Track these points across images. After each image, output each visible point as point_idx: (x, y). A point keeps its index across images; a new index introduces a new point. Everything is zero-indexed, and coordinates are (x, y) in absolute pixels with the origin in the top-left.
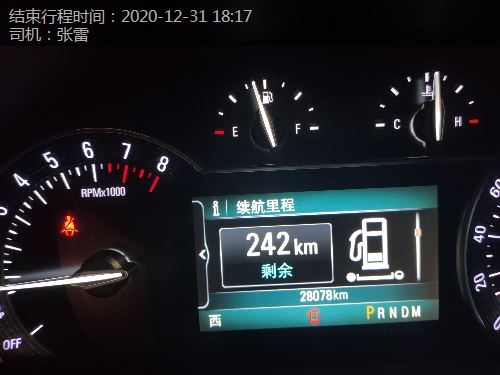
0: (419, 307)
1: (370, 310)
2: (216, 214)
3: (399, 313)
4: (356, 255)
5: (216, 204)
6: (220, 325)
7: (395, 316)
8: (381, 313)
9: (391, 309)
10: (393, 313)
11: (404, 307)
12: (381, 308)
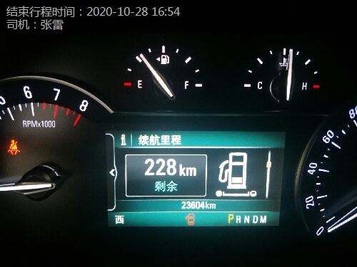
0: (265, 217)
1: (231, 217)
2: (124, 144)
3: (251, 220)
4: (223, 178)
5: (123, 137)
6: (123, 223)
7: (248, 222)
8: (238, 220)
9: (246, 217)
10: (247, 220)
11: (255, 216)
12: (238, 216)
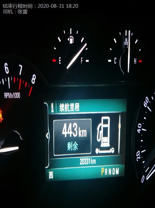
0: (118, 168)
1: (103, 170)
7: (111, 174)
8: (106, 172)
9: (109, 169)
11: (114, 169)
12: (106, 169)
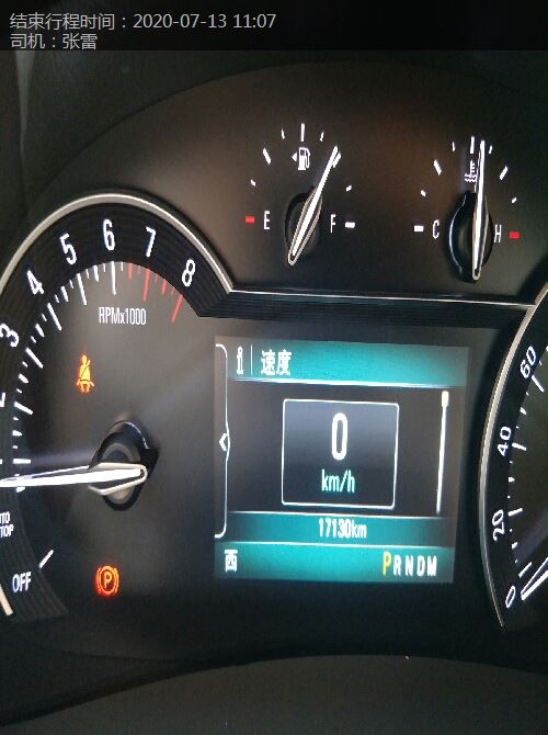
0: (435, 559)
1: (387, 559)
3: (415, 567)
6: (235, 569)
7: (411, 574)
8: (397, 566)
9: (407, 558)
11: (421, 558)
12: (397, 557)
